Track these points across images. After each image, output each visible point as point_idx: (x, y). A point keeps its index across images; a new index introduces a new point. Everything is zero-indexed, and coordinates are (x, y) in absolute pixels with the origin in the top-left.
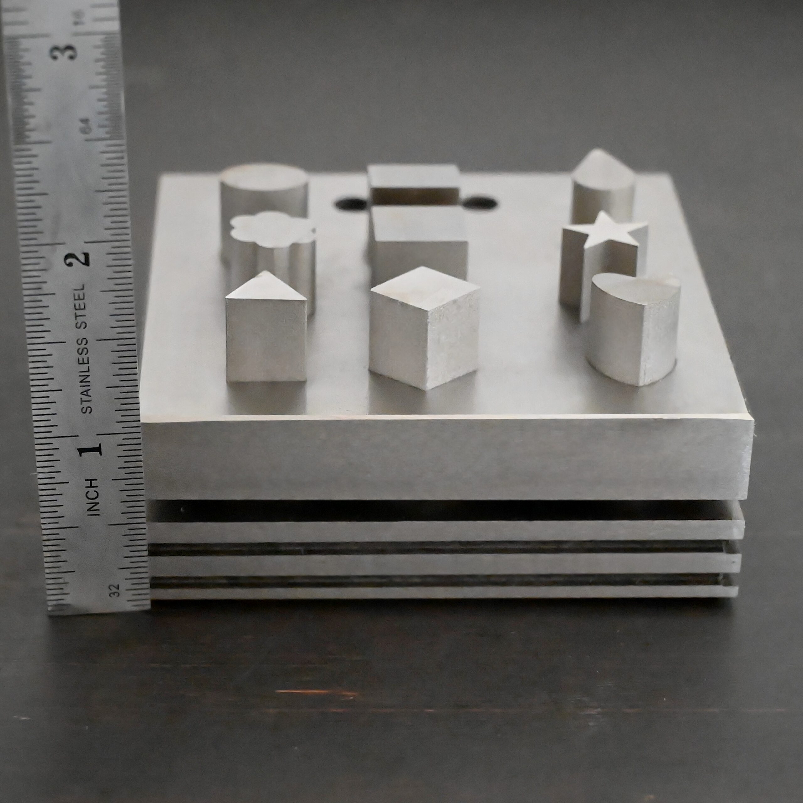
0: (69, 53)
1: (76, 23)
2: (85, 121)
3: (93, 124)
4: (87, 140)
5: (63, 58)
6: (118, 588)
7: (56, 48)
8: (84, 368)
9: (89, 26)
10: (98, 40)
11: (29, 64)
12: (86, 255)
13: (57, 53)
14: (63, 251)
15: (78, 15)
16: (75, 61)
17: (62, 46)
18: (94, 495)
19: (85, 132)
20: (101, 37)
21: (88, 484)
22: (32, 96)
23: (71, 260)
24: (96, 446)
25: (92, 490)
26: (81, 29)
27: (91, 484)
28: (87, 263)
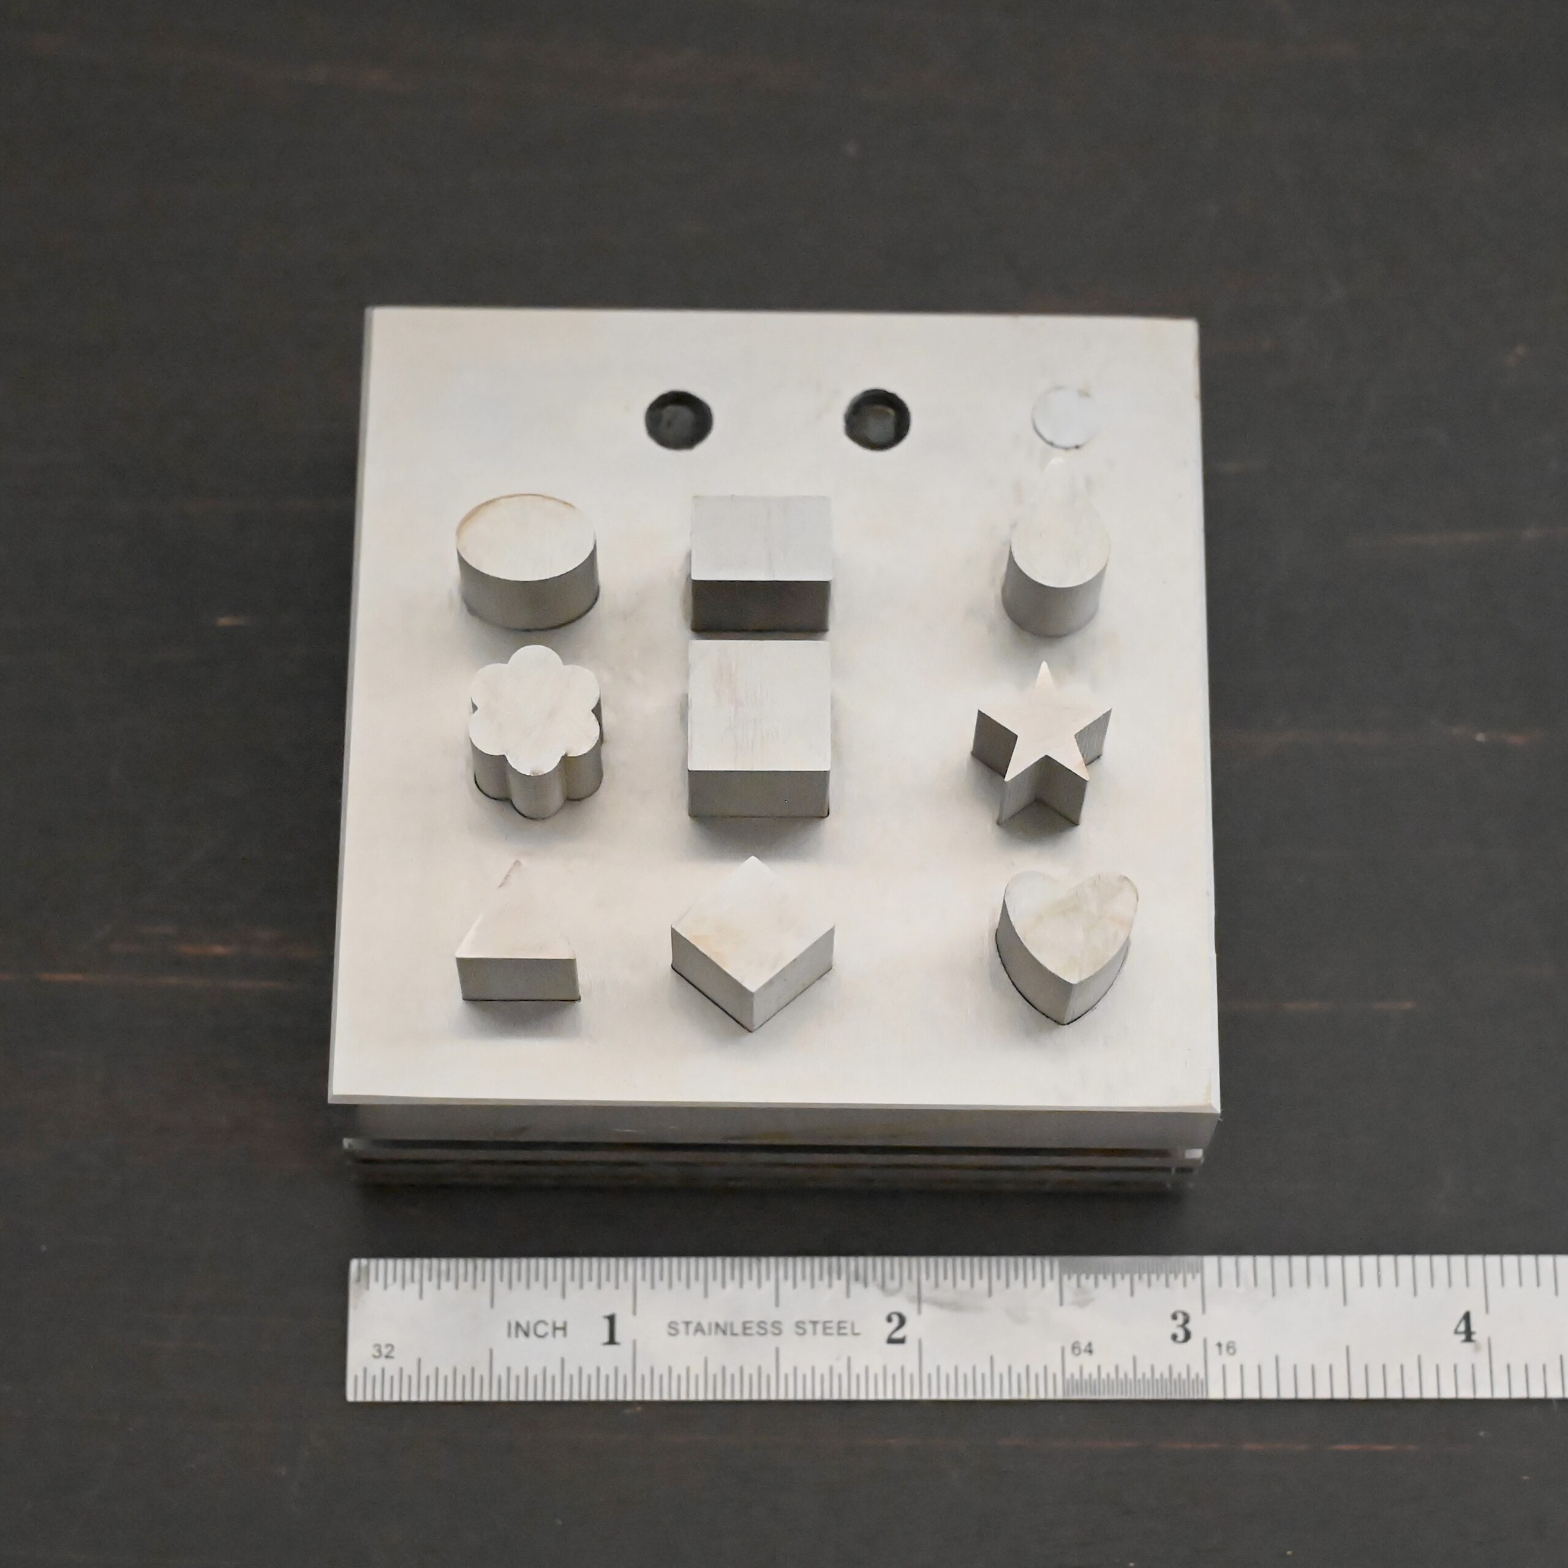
0: (1181, 1336)
1: (1220, 1346)
2: (1089, 1349)
3: (1085, 1359)
4: (1063, 1350)
5: (1175, 1327)
6: (387, 1357)
7: (1186, 1318)
8: (738, 1329)
9: (1216, 1361)
10: (1198, 1369)
11: (1167, 1284)
12: (902, 1341)
13: (1181, 1319)
14: (909, 1311)
15: (1231, 1348)
16: (1171, 1342)
17: (1189, 1326)
18: (540, 1331)
19: (1073, 1348)
20: (1202, 1376)
21: (559, 1324)
22: (1124, 1284)
23: (896, 1320)
24: (618, 1338)
25: (550, 1329)
26: (1213, 1350)
27: (559, 1329)
28: (891, 1341)
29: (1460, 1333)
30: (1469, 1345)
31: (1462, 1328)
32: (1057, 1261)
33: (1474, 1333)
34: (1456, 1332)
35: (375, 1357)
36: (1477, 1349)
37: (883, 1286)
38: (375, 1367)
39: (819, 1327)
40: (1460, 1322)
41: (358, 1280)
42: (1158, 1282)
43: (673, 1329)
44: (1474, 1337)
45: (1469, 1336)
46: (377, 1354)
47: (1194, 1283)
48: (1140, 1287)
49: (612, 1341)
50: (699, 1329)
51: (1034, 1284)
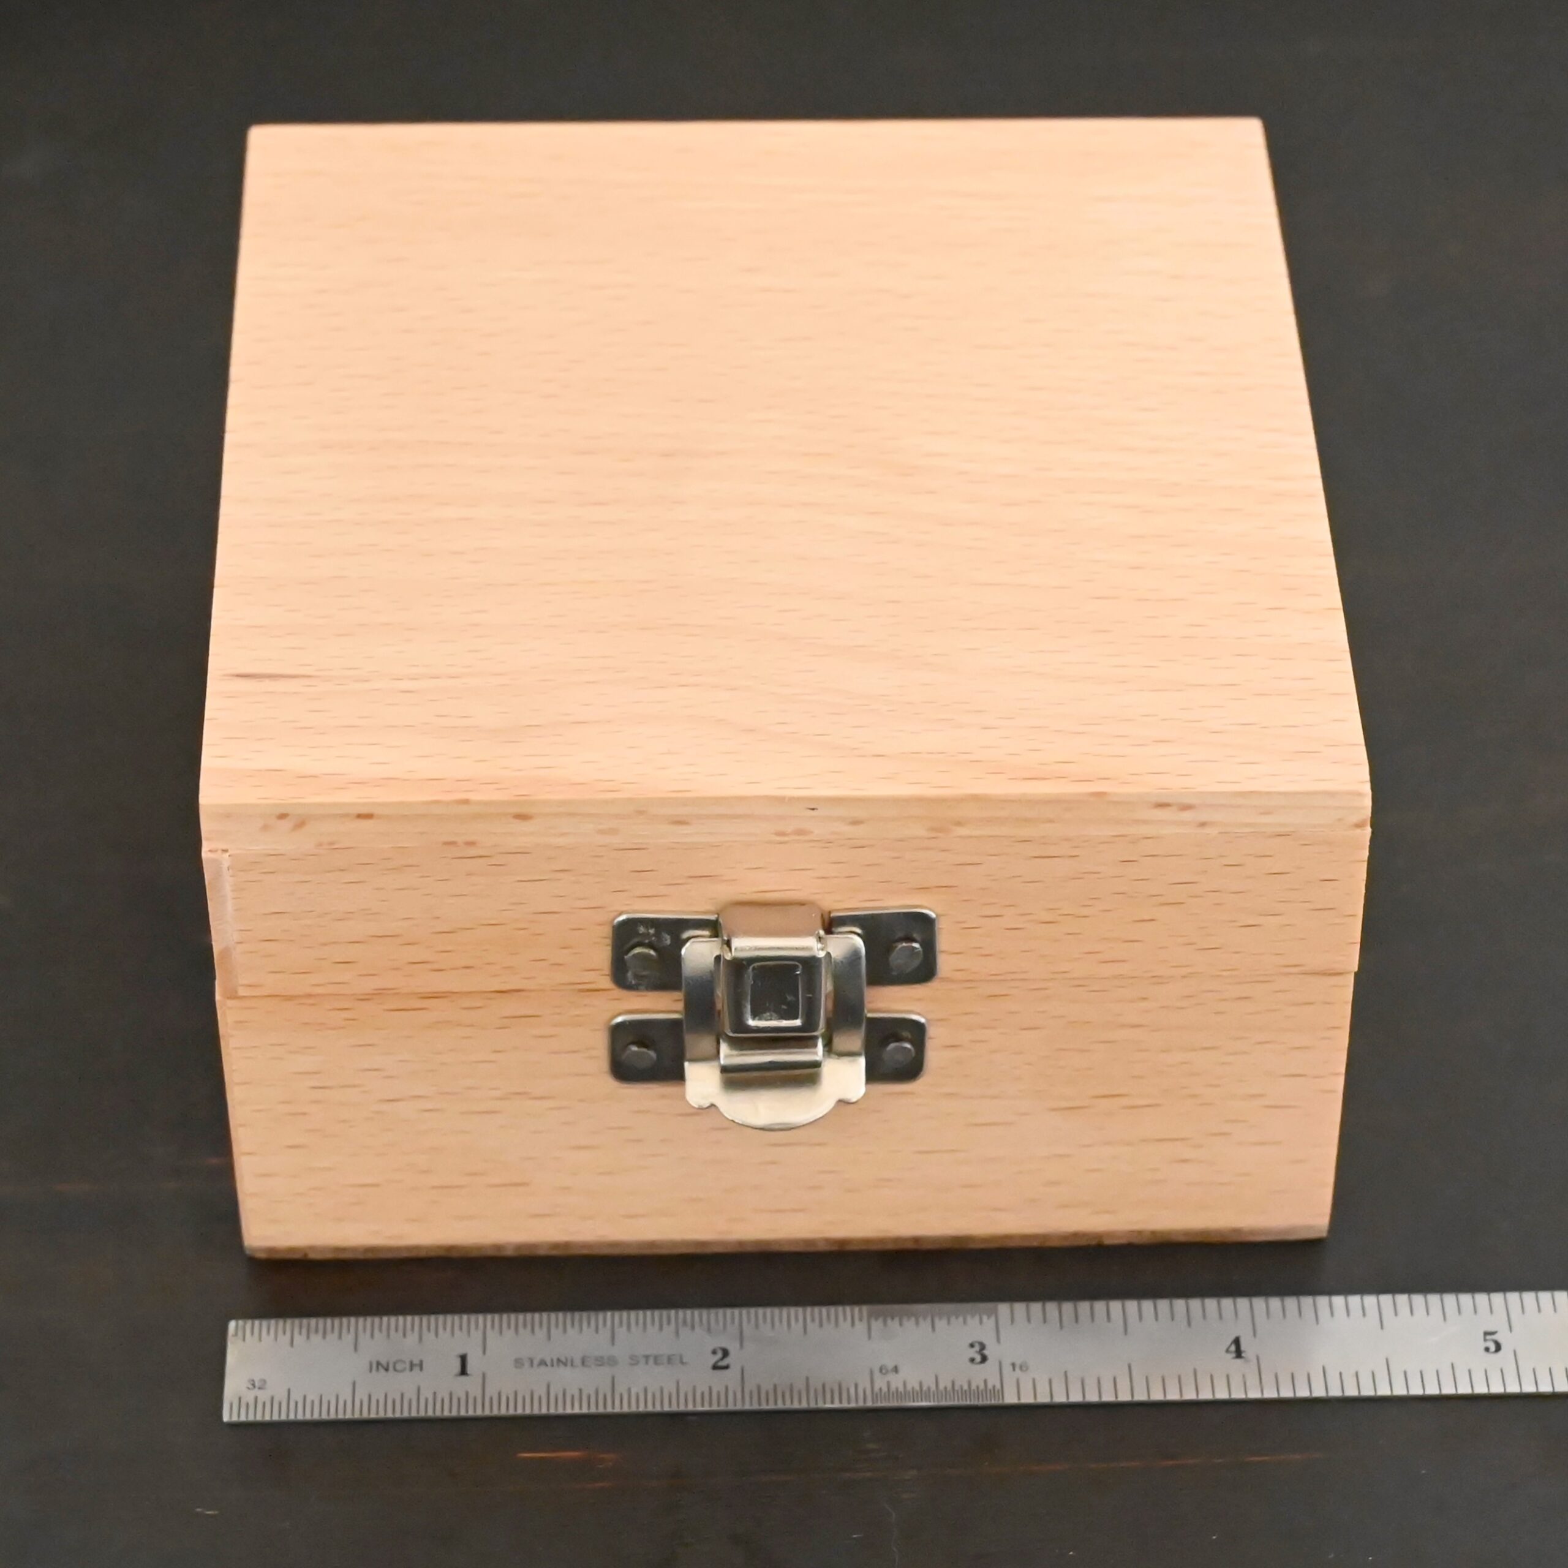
0: (978, 1358)
1: (1013, 1365)
2: (896, 1369)
3: (891, 1377)
4: (872, 1373)
5: (973, 1353)
6: (259, 1388)
7: (983, 1347)
8: (578, 1362)
9: (1010, 1377)
10: (994, 1381)
11: (965, 1322)
12: (727, 1367)
13: (977, 1348)
14: (733, 1347)
15: (1024, 1367)
16: (969, 1364)
17: (986, 1352)
18: (399, 1367)
19: (881, 1370)
20: (998, 1386)
21: (416, 1361)
22: (925, 1325)
23: (720, 1355)
24: (469, 1370)
25: (408, 1366)
26: (1007, 1369)
27: (416, 1365)
28: (715, 1367)
29: (1231, 1352)
30: (1239, 1361)
31: (1233, 1348)
32: (865, 1309)
33: (1244, 1352)
34: (1227, 1351)
35: (249, 1388)
36: (1247, 1361)
37: (709, 1330)
38: (249, 1397)
39: (651, 1361)
40: (1231, 1344)
41: (236, 1334)
42: (957, 1322)
43: (518, 1363)
44: (1243, 1355)
45: (1239, 1354)
46: (251, 1386)
47: (989, 1323)
48: (940, 1324)
49: (463, 1372)
50: (543, 1363)
51: (845, 1325)
